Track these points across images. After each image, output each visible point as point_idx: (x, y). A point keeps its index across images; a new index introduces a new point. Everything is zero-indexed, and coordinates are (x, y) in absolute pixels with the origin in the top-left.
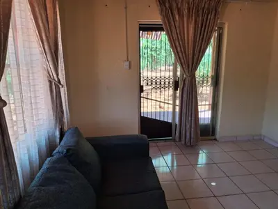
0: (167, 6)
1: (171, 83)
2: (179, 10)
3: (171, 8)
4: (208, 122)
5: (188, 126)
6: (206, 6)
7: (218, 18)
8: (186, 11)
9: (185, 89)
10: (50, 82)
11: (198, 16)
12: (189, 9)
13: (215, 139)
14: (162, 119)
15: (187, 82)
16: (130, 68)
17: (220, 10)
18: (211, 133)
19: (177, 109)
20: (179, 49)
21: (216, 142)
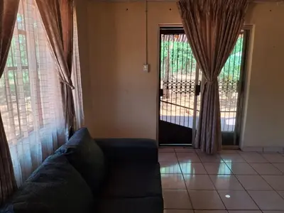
0: (189, 8)
1: (193, 87)
2: (201, 12)
3: (192, 11)
4: (231, 129)
5: (208, 134)
6: (231, 8)
7: (244, 20)
8: (209, 13)
9: (207, 94)
10: (62, 84)
11: (221, 17)
12: (211, 11)
13: (240, 149)
14: (182, 124)
15: (208, 87)
16: (149, 71)
17: (245, 12)
18: (235, 142)
19: (198, 114)
20: (200, 52)
21: (240, 152)
